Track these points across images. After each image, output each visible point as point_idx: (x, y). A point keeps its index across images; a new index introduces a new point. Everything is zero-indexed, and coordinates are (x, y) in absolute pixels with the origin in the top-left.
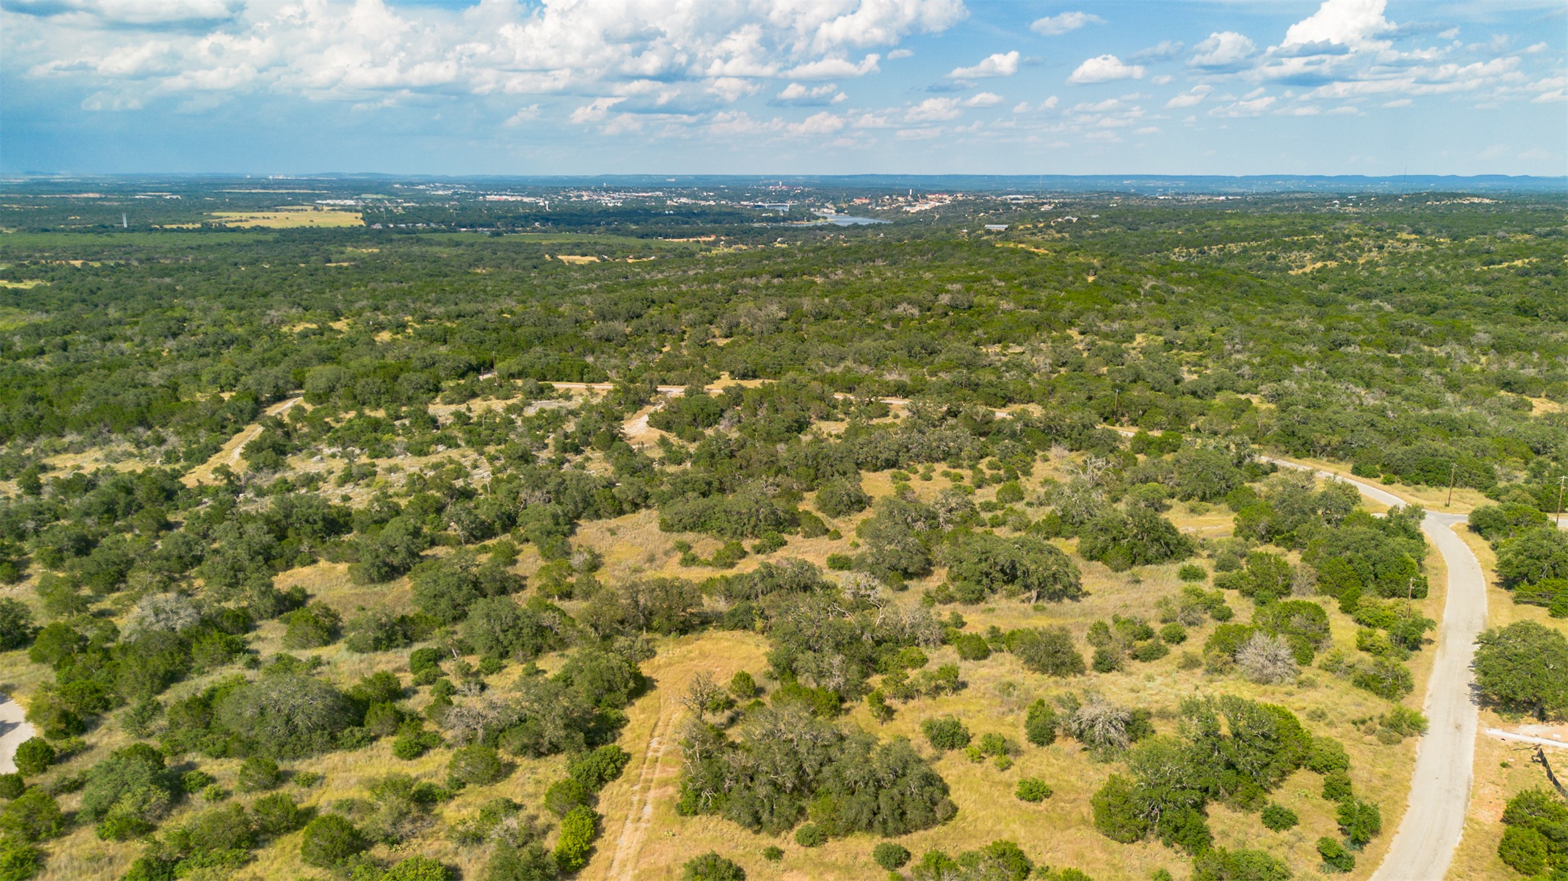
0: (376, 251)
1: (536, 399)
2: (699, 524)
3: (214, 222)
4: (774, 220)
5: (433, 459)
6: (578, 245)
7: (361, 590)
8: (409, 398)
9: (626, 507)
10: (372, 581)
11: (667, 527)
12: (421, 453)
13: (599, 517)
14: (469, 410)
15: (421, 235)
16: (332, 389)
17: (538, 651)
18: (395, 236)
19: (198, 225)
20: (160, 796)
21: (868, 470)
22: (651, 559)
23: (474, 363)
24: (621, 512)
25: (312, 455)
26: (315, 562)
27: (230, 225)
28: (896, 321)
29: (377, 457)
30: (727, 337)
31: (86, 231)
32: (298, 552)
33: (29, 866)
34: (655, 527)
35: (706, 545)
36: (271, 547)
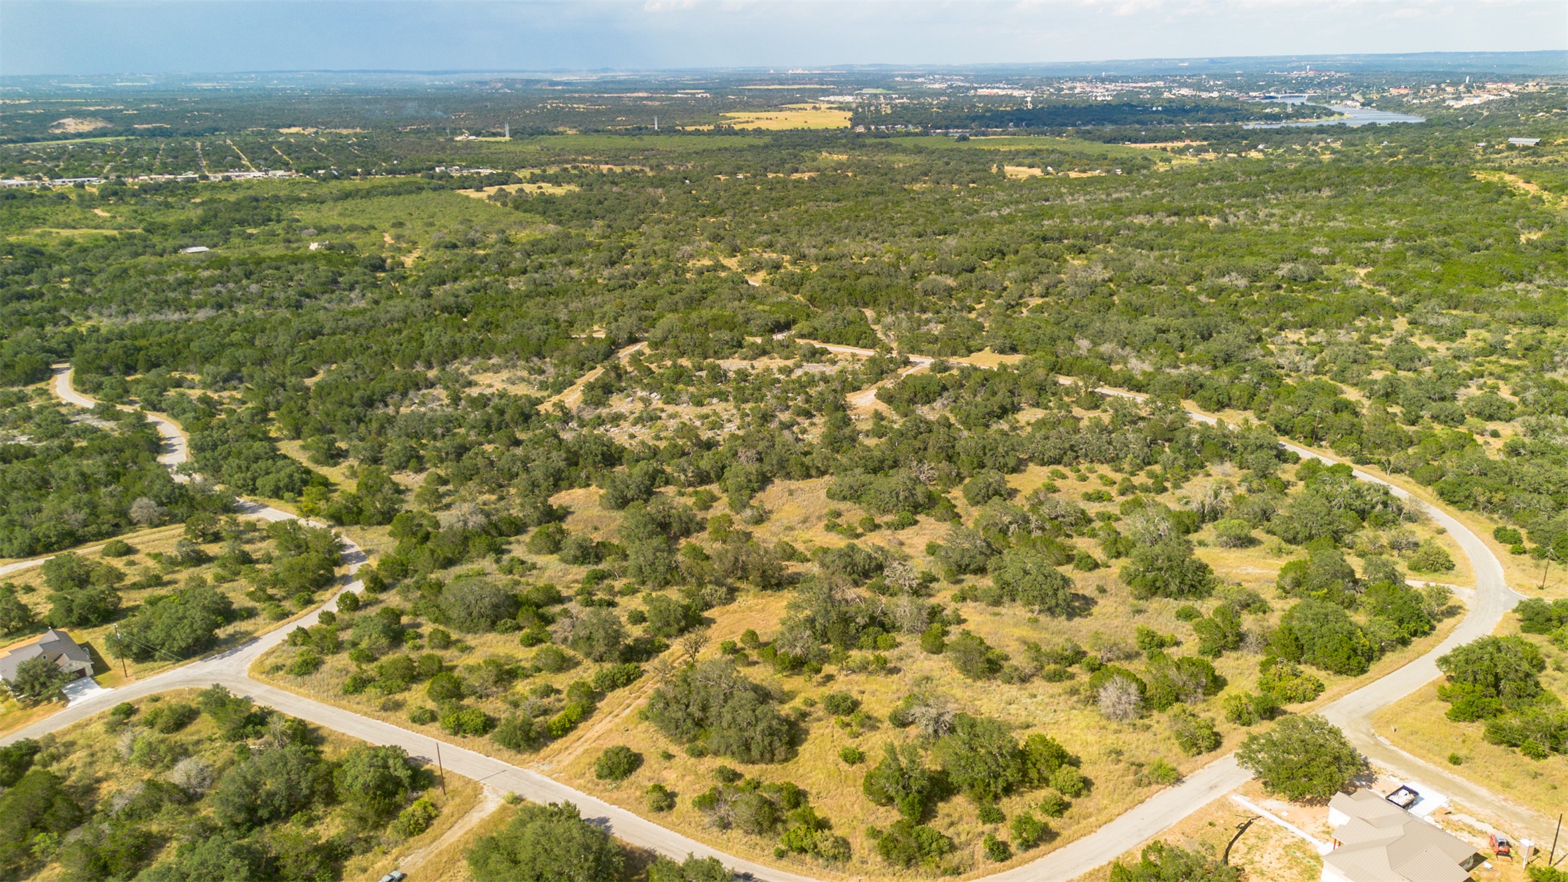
0: (844, 157)
1: (808, 361)
2: (855, 495)
3: (724, 124)
4: (1275, 118)
5: (705, 410)
6: (1034, 154)
7: (606, 513)
8: (715, 352)
9: (813, 472)
10: (612, 508)
11: (831, 495)
12: (700, 404)
13: (790, 479)
14: (753, 367)
15: (892, 140)
16: (666, 338)
17: (667, 583)
18: (869, 141)
19: (712, 127)
20: (384, 642)
21: (1037, 464)
22: (804, 521)
23: (782, 321)
24: (809, 476)
25: (628, 396)
26: (589, 485)
27: (737, 127)
28: (1218, 292)
29: (668, 403)
30: (1043, 297)
31: (627, 132)
32: (579, 477)
33: (310, 666)
34: (823, 494)
35: (853, 514)
36: (560, 471)
